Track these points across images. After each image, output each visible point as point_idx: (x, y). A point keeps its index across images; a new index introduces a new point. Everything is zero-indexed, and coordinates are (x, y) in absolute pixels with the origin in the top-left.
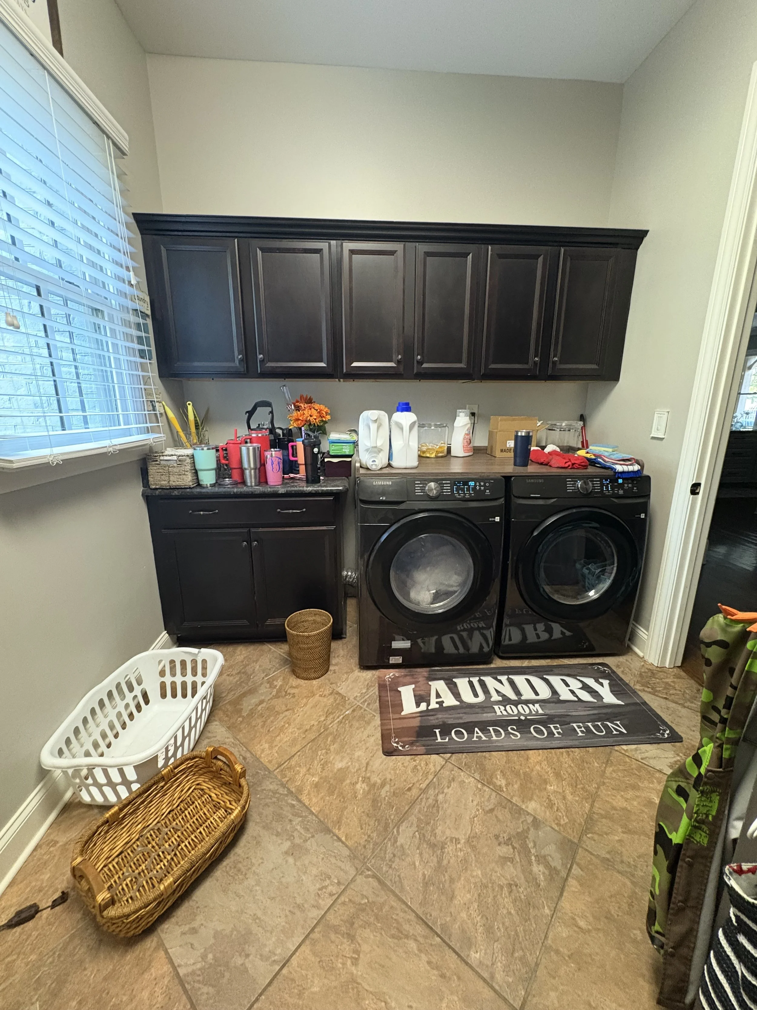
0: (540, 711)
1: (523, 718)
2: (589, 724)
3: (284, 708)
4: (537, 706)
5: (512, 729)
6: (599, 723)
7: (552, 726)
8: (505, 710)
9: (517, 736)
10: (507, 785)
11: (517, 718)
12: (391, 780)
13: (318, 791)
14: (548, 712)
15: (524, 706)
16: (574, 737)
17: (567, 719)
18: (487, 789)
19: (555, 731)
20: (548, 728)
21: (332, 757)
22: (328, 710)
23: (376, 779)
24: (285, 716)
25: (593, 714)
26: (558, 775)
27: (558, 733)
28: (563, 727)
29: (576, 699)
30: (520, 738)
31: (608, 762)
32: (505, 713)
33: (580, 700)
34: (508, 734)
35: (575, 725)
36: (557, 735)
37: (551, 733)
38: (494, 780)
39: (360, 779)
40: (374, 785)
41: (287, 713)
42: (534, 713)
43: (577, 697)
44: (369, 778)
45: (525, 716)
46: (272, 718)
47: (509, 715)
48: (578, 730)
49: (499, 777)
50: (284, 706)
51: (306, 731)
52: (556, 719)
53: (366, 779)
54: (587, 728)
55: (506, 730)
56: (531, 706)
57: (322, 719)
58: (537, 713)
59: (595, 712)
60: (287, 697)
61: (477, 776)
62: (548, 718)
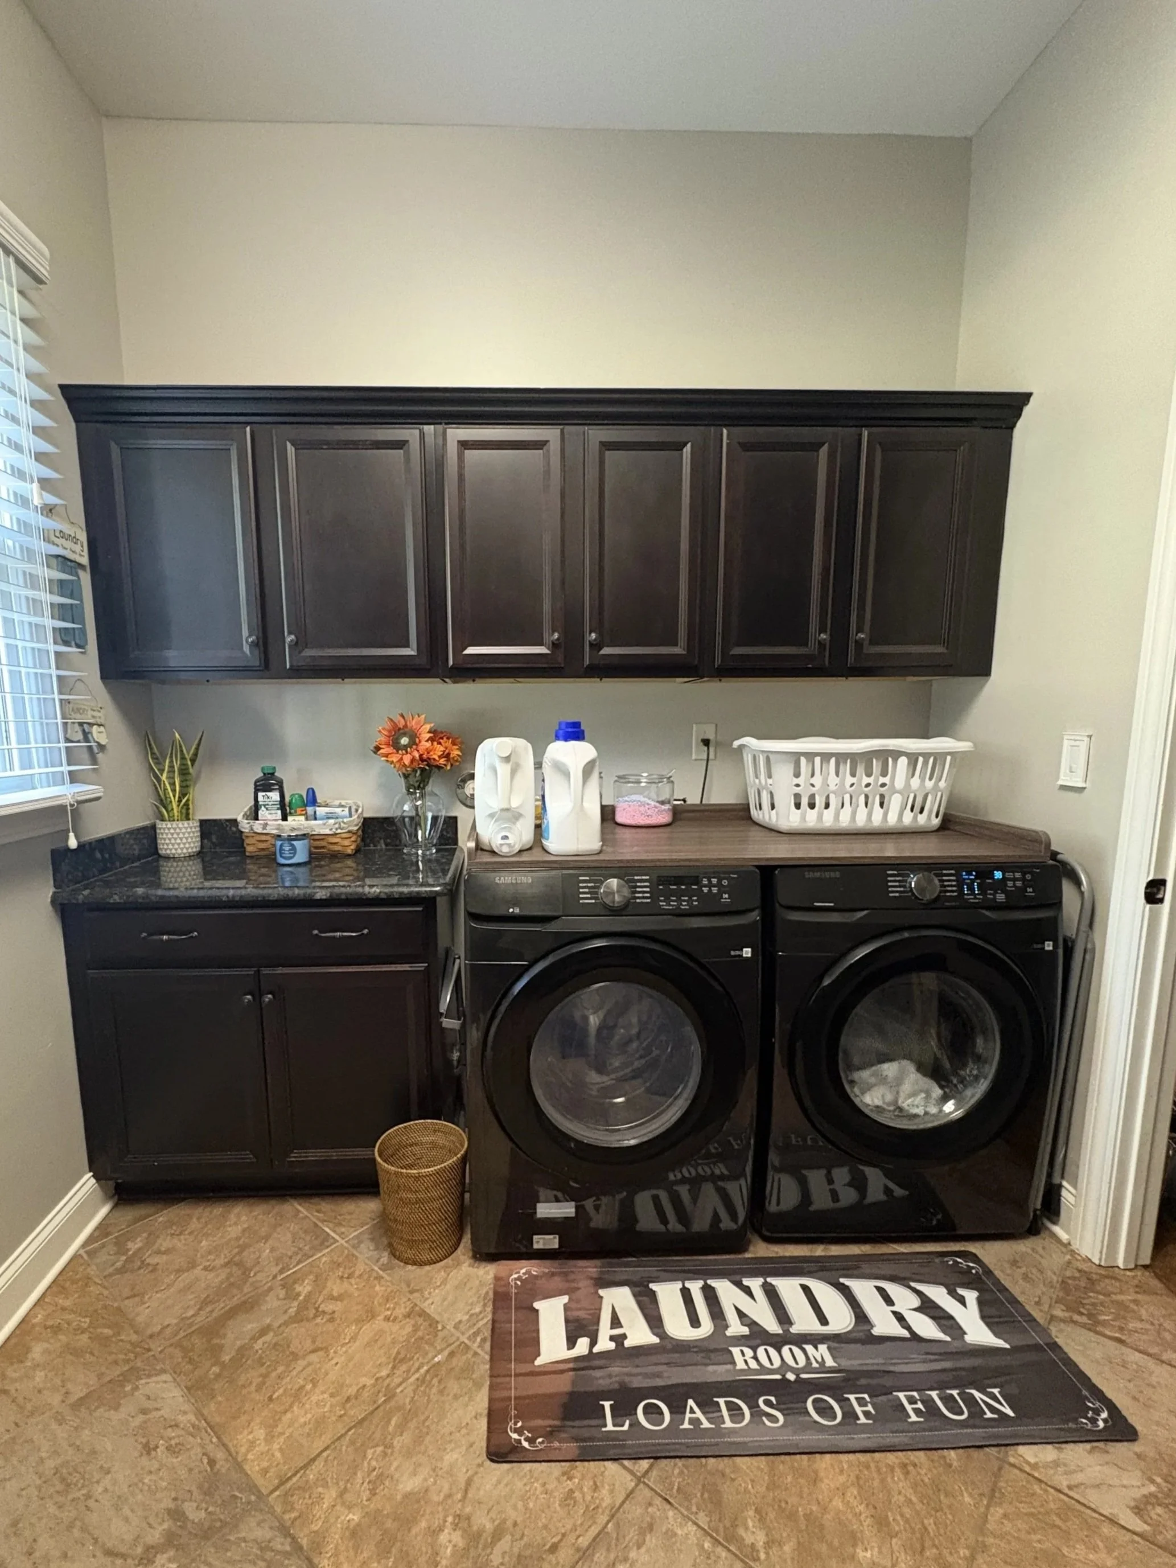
0: (830, 1362)
1: (791, 1376)
2: (934, 1394)
3: (308, 1345)
4: (823, 1348)
5: (768, 1403)
6: (955, 1393)
7: (852, 1397)
8: (755, 1358)
9: (777, 1420)
10: (768, 1545)
11: (778, 1377)
12: (515, 1524)
13: (357, 1548)
14: (846, 1363)
15: (795, 1349)
16: (900, 1426)
17: (888, 1381)
18: (724, 1554)
19: (859, 1410)
20: (843, 1401)
21: (395, 1464)
22: (398, 1353)
23: (484, 1522)
24: (309, 1364)
25: (944, 1370)
26: (881, 1523)
27: (867, 1414)
28: (875, 1400)
29: (905, 1333)
30: (783, 1426)
31: (993, 1495)
32: (753, 1365)
33: (915, 1337)
34: (757, 1413)
35: (901, 1395)
36: (863, 1420)
37: (850, 1415)
38: (741, 1531)
39: (450, 1519)
40: (479, 1534)
41: (313, 1357)
42: (815, 1365)
43: (908, 1328)
44: (468, 1518)
45: (797, 1372)
46: (280, 1369)
47: (763, 1369)
48: (909, 1408)
49: (750, 1524)
50: (309, 1341)
51: (348, 1399)
52: (863, 1381)
53: (461, 1521)
54: (928, 1402)
55: (753, 1406)
56: (809, 1348)
57: (384, 1373)
58: (822, 1367)
59: (947, 1365)
60: (318, 1320)
61: (703, 1520)
62: (845, 1380)
